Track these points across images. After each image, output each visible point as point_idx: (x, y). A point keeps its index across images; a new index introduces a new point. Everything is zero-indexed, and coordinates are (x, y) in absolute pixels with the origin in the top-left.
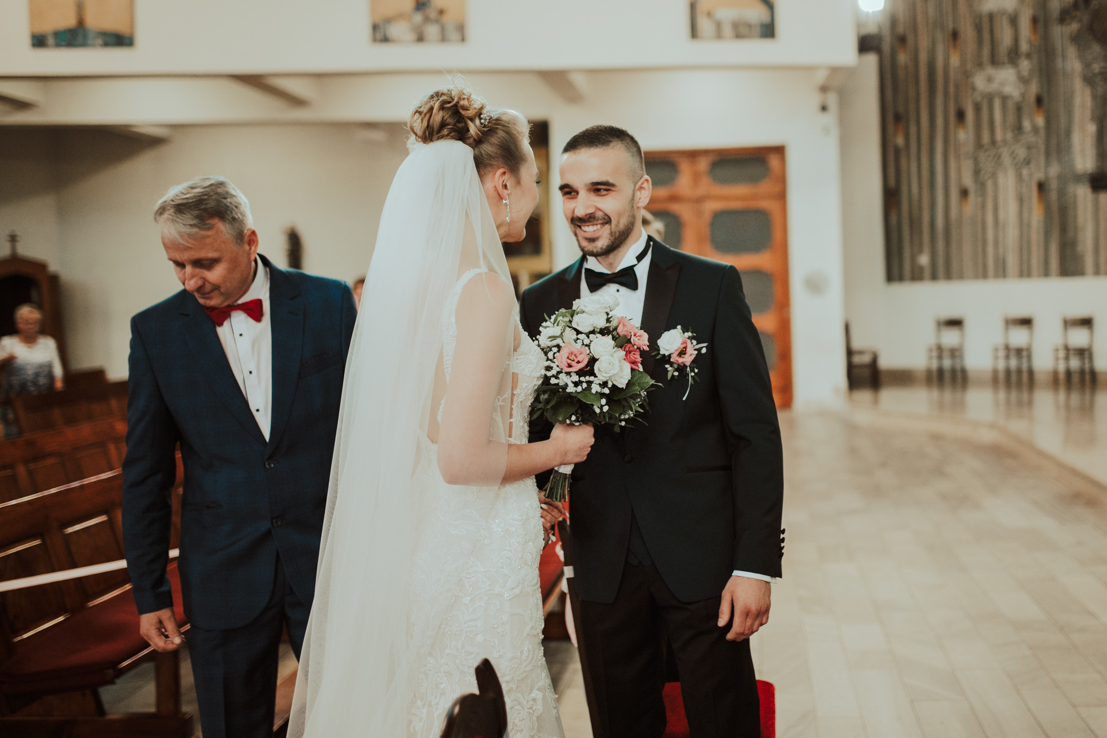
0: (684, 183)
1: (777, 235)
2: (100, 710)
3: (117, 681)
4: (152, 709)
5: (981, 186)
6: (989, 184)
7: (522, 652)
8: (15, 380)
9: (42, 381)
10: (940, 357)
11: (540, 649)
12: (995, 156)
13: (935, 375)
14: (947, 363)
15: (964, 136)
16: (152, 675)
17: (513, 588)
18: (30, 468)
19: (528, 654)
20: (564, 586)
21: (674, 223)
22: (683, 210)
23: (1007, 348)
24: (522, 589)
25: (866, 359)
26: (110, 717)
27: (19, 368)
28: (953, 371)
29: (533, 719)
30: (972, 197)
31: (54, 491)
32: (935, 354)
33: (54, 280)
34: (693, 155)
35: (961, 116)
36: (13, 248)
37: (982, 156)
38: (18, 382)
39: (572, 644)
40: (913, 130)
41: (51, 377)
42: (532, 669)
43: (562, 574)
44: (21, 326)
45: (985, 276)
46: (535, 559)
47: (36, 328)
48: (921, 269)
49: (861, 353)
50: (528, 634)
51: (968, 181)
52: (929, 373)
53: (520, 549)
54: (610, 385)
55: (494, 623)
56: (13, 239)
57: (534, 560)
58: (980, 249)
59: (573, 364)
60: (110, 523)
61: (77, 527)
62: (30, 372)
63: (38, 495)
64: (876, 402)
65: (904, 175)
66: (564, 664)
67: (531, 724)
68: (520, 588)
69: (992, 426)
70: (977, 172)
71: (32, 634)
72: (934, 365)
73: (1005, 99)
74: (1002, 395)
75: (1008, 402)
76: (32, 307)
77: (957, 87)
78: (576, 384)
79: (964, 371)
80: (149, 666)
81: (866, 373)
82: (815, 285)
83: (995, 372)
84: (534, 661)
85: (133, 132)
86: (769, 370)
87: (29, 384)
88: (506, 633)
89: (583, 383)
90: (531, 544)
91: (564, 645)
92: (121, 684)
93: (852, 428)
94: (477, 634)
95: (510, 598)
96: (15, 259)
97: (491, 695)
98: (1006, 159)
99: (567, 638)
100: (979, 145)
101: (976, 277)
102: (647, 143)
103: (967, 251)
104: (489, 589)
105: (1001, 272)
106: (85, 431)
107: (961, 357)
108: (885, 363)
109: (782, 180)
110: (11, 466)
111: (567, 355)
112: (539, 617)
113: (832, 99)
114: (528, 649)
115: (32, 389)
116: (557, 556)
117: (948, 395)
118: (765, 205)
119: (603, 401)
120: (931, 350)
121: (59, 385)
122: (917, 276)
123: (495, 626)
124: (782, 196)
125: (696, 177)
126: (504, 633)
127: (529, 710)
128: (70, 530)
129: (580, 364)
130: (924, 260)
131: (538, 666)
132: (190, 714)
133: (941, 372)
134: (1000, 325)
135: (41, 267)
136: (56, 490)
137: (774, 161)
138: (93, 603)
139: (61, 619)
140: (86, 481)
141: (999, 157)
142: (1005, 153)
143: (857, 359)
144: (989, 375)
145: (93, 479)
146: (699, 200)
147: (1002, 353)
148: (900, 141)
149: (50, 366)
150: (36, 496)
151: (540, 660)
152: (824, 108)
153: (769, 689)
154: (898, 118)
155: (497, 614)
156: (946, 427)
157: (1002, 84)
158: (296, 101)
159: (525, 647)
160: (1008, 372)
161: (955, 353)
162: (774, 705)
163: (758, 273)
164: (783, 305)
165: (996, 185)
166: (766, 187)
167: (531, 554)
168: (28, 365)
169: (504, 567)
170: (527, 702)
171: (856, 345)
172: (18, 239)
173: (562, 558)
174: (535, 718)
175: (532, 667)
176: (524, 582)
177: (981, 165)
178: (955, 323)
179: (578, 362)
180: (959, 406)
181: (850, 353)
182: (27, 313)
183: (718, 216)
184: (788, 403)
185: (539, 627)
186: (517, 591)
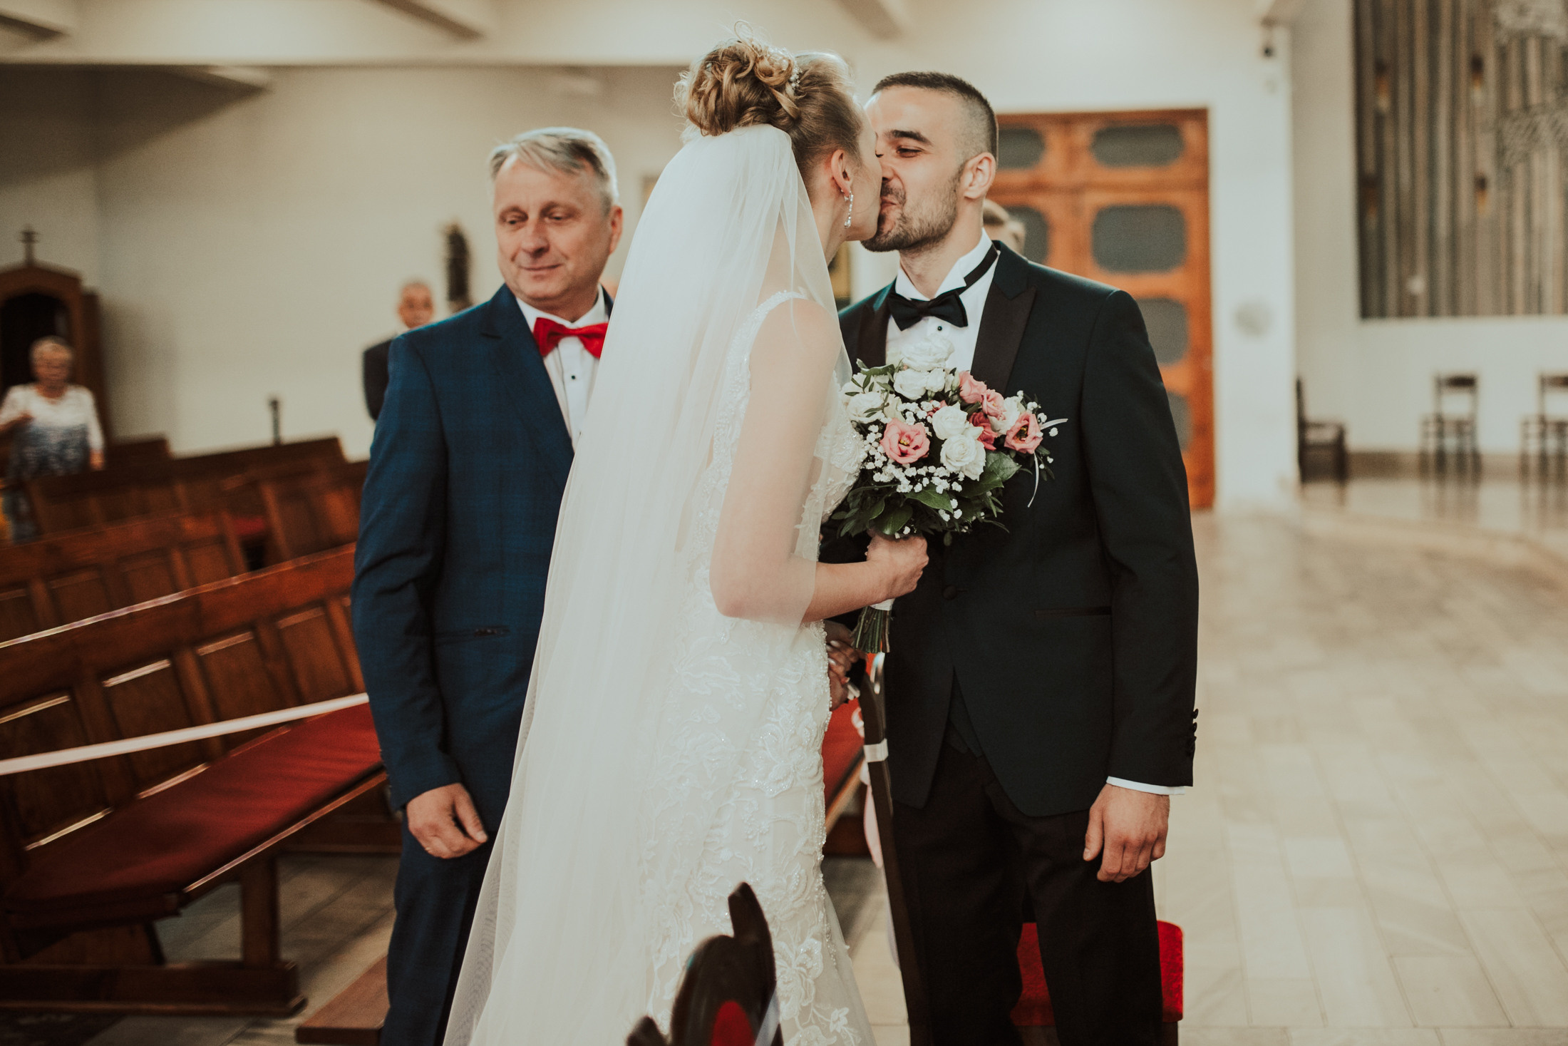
0: (1053, 164)
1: (1195, 245)
2: (157, 956)
3: (183, 911)
4: (237, 956)
5: (1507, 173)
6: (1519, 171)
7: (789, 879)
8: (30, 453)
9: (71, 454)
10: (1440, 434)
11: (817, 877)
12: (1528, 127)
13: (1432, 461)
14: (1451, 443)
15: (1482, 97)
16: (237, 903)
17: (779, 781)
18: (54, 587)
19: (799, 883)
20: (864, 774)
21: (1038, 225)
22: (1051, 206)
23: (1543, 421)
24: (793, 782)
25: (1328, 435)
26: (171, 966)
27: (38, 435)
28: (1460, 455)
29: (806, 982)
30: (1492, 190)
31: (88, 621)
32: (1432, 429)
33: (91, 300)
34: (1067, 121)
35: (1477, 65)
36: (29, 252)
37: (1508, 126)
38: (35, 456)
39: (873, 863)
40: (1403, 87)
41: (85, 448)
42: (804, 906)
43: (861, 756)
44: (42, 371)
45: (1510, 311)
46: (816, 738)
47: (63, 374)
48: (1413, 299)
49: (1319, 426)
50: (800, 852)
51: (1487, 166)
52: (1423, 456)
53: (792, 721)
54: (961, 478)
55: (749, 832)
56: (29, 237)
57: (813, 739)
58: (1503, 271)
59: (910, 450)
60: (174, 673)
61: (124, 678)
62: (54, 440)
63: (65, 628)
64: (1342, 501)
65: (1389, 157)
66: (862, 894)
67: (802, 989)
68: (790, 781)
69: (1519, 540)
70: (1500, 152)
71: (56, 838)
72: (1431, 446)
73: (1544, 40)
74: (1534, 492)
75: (1543, 502)
76: (57, 342)
77: (1472, 21)
78: (914, 480)
79: (1476, 456)
80: (232, 889)
81: (1327, 456)
82: (1251, 322)
83: (1524, 458)
84: (808, 892)
85: (209, 75)
86: (1182, 451)
87: (52, 459)
88: (766, 849)
89: (924, 479)
90: (809, 714)
91: (861, 865)
92: (189, 917)
93: (1304, 540)
94: (721, 848)
95: (774, 795)
96: (30, 268)
97: (752, 938)
98: (1545, 132)
99: (866, 854)
100: (1504, 111)
101: (1497, 312)
102: (1002, 103)
103: (1484, 272)
104: (742, 780)
105: (1536, 305)
106: (137, 531)
107: (1473, 434)
108: (1355, 442)
109: (1203, 161)
110: (23, 584)
111: (897, 437)
112: (819, 827)
113: (1280, 38)
114: (798, 874)
115: (56, 466)
116: (855, 730)
117: (1451, 492)
118: (1177, 198)
119: (954, 503)
120: (1426, 423)
121: (97, 461)
122: (1406, 310)
123: (750, 837)
124: (1202, 186)
125: (1072, 155)
126: (764, 847)
127: (798, 968)
128: (113, 681)
129: (918, 451)
130: (1418, 285)
131: (814, 902)
132: (293, 963)
133: (1441, 456)
134: (1532, 386)
135: (71, 280)
136: (91, 620)
137: (1190, 132)
138: (145, 794)
139: (98, 816)
140: (138, 608)
141: (1534, 129)
142: (1543, 122)
143: (1313, 436)
144: (1514, 463)
145: (148, 605)
146: (1076, 190)
147: (1534, 429)
148: (1384, 103)
149: (84, 432)
150: (62, 629)
151: (816, 893)
152: (1268, 52)
153: (1174, 934)
154: (1380, 68)
155: (753, 819)
156: (1448, 540)
157: (1541, 18)
158: (463, 32)
159: (795, 872)
160: (1543, 457)
161: (1464, 427)
162: (1181, 959)
163: (1164, 302)
164: (1203, 352)
165: (1529, 173)
166: (1178, 171)
167: (809, 729)
168: (50, 429)
169: (768, 749)
170: (797, 955)
171: (1312, 413)
172: (37, 238)
173: (862, 733)
174: (810, 981)
175: (804, 903)
176: (795, 772)
177: (1507, 142)
178: (1464, 382)
179: (916, 448)
180: (1468, 509)
181: (1303, 425)
182: (49, 352)
183: (1104, 214)
184: (1207, 502)
185: (818, 842)
186: (785, 786)
